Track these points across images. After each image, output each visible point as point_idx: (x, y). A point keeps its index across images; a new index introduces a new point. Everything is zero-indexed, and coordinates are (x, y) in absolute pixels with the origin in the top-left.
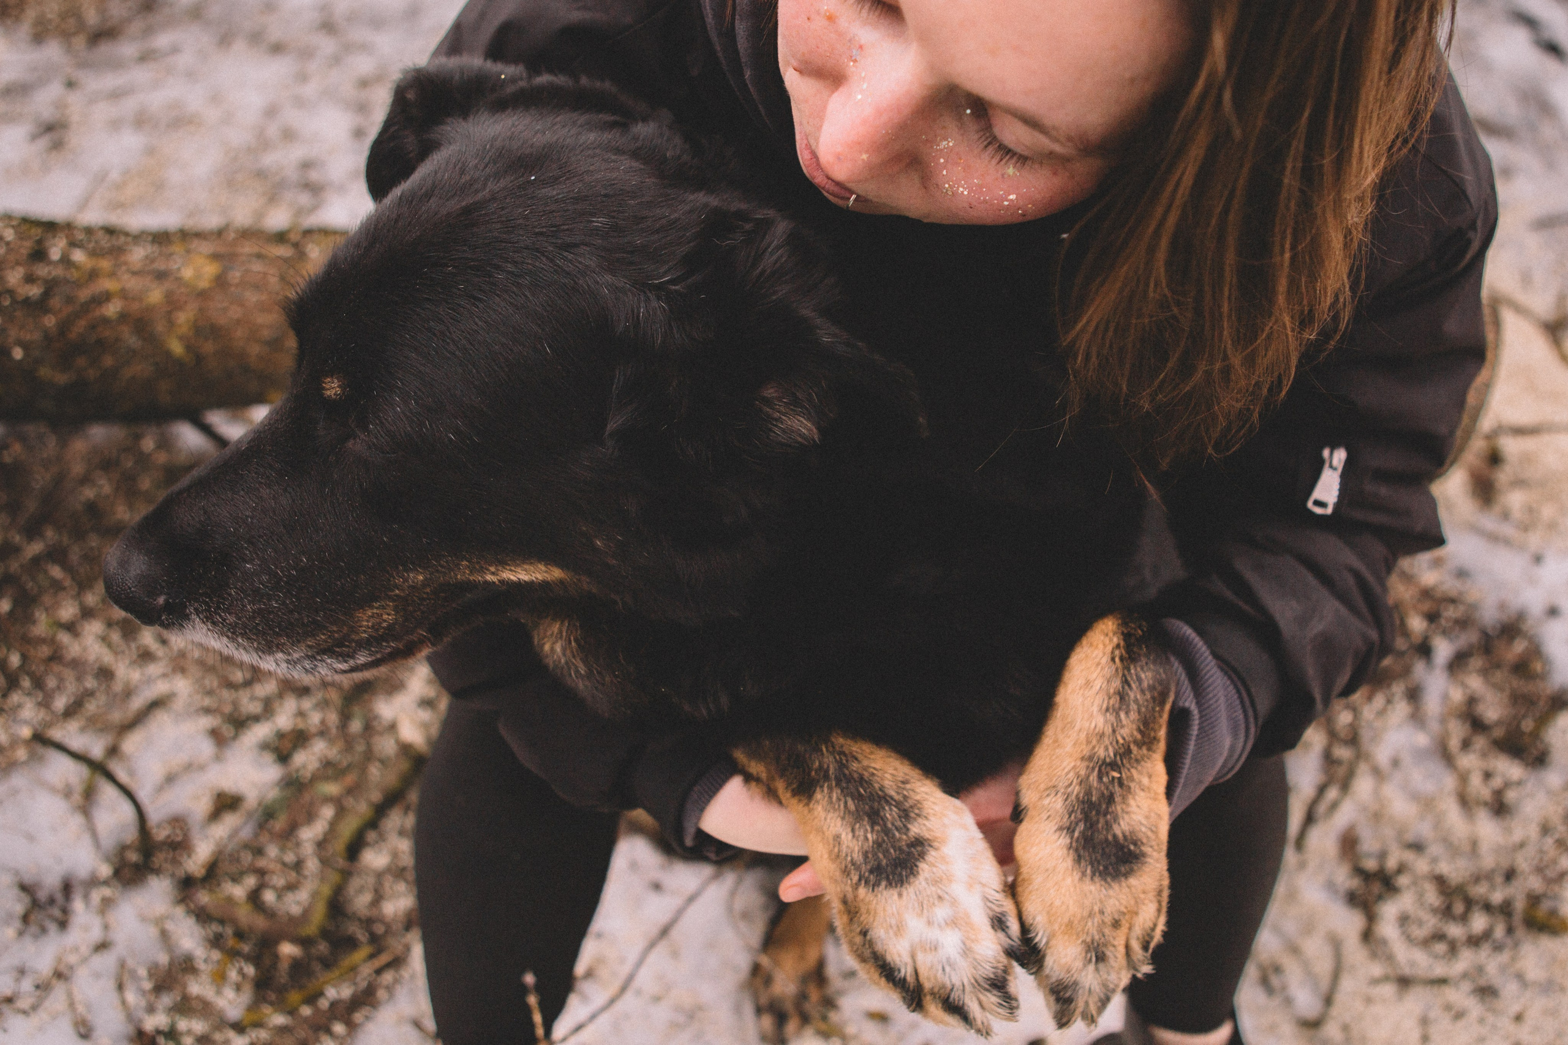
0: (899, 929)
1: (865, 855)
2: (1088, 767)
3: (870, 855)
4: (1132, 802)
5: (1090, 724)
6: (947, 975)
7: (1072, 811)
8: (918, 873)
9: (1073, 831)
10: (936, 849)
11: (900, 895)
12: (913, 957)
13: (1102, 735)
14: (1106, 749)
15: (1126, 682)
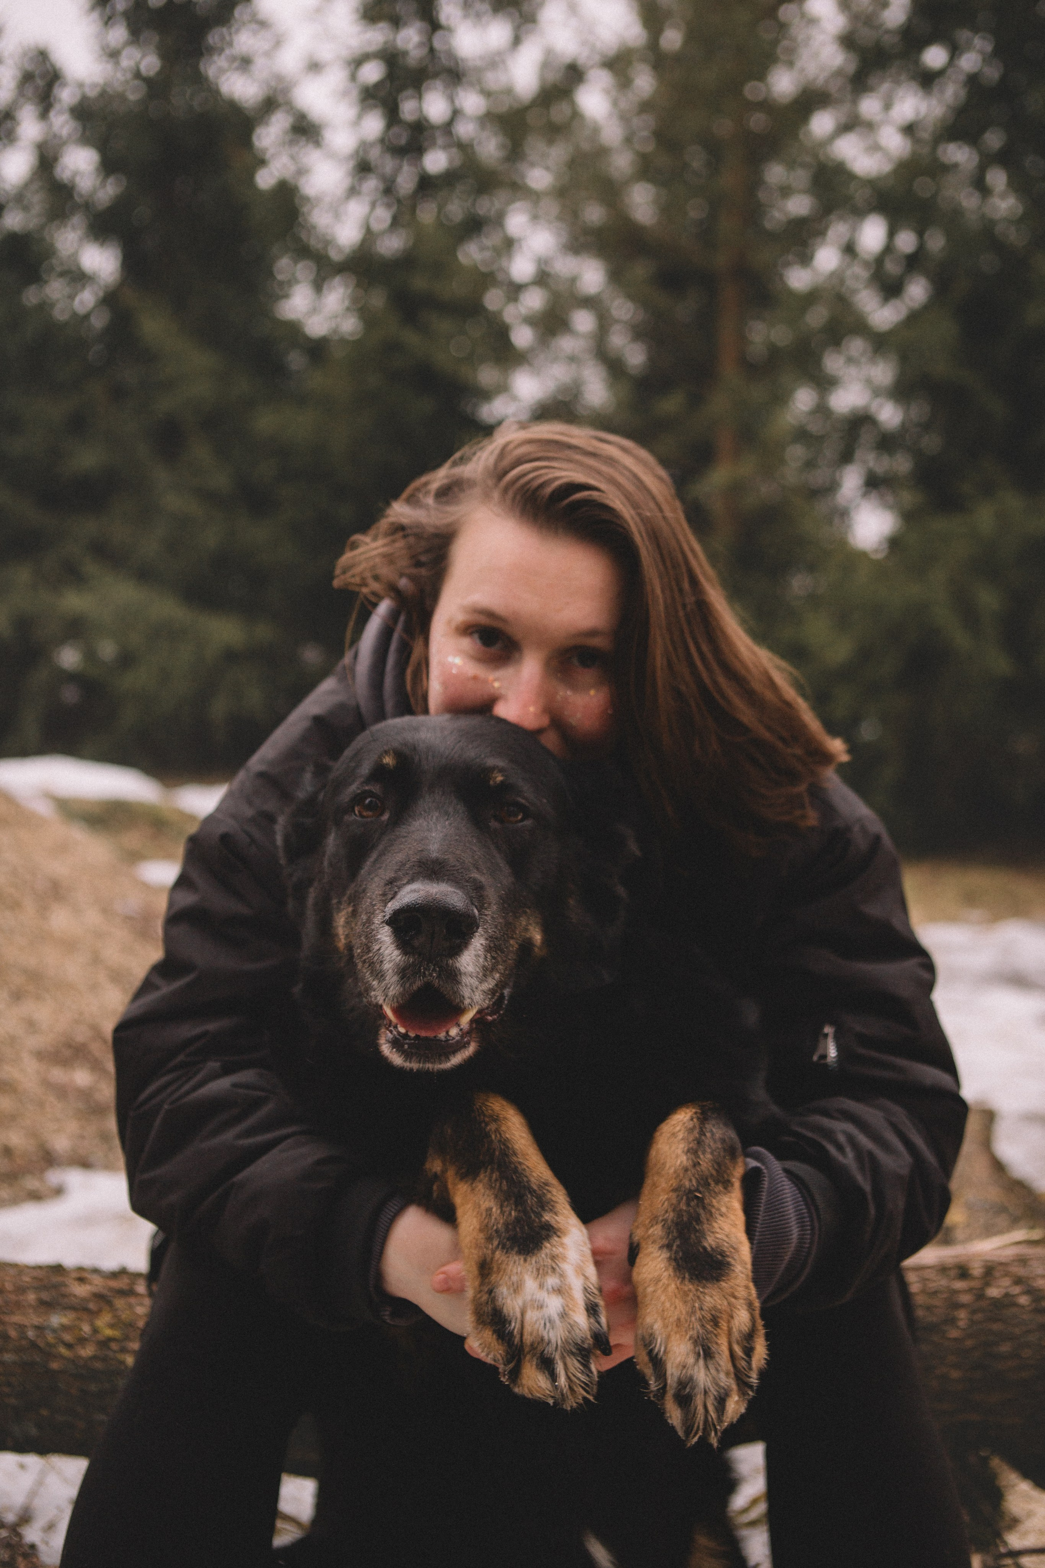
0: (517, 1288)
1: (506, 1225)
2: (678, 1196)
3: (510, 1227)
4: (715, 1224)
5: (677, 1161)
6: (547, 1330)
7: (669, 1233)
8: (541, 1248)
9: (672, 1246)
10: (559, 1237)
11: (525, 1260)
12: (523, 1314)
13: (686, 1170)
14: (690, 1180)
15: (702, 1133)
